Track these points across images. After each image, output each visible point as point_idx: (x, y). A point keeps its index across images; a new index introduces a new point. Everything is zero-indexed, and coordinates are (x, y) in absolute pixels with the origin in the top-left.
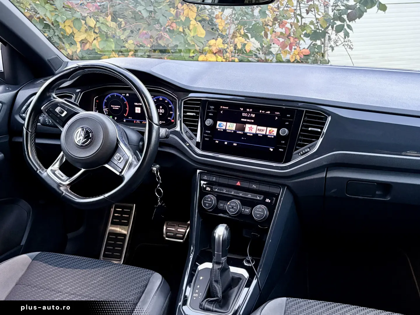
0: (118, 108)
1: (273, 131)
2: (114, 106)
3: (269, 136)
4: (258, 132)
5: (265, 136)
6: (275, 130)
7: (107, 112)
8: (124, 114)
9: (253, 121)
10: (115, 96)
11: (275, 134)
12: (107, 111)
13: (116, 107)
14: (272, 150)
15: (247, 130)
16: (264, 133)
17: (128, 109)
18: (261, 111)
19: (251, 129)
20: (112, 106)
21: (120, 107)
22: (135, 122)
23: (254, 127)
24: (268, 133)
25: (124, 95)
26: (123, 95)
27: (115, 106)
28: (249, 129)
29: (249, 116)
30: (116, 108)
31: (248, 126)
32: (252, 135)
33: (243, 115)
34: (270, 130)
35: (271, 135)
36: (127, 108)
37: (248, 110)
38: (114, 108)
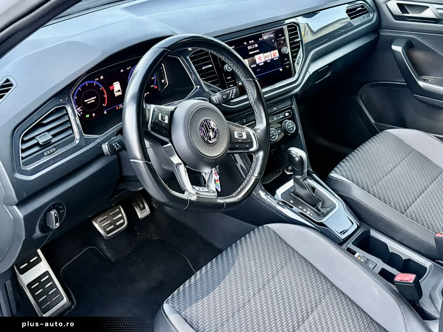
0: (93, 100)
1: (276, 53)
2: (88, 100)
3: (275, 59)
4: (266, 59)
5: (272, 60)
6: (276, 51)
7: (81, 112)
8: (103, 105)
9: (258, 51)
10: (87, 85)
11: (278, 56)
12: (81, 110)
13: (92, 100)
14: (281, 70)
15: (258, 62)
16: (270, 58)
17: (106, 96)
18: (260, 39)
19: (260, 58)
20: (85, 101)
21: (95, 97)
22: (117, 108)
23: (261, 55)
24: (273, 57)
25: (98, 79)
26: (96, 80)
27: (90, 99)
28: (259, 60)
29: (253, 47)
30: (91, 102)
31: (257, 57)
32: (263, 64)
33: (249, 49)
34: (273, 53)
35: (276, 58)
36: (104, 94)
37: (250, 42)
38: (88, 103)
